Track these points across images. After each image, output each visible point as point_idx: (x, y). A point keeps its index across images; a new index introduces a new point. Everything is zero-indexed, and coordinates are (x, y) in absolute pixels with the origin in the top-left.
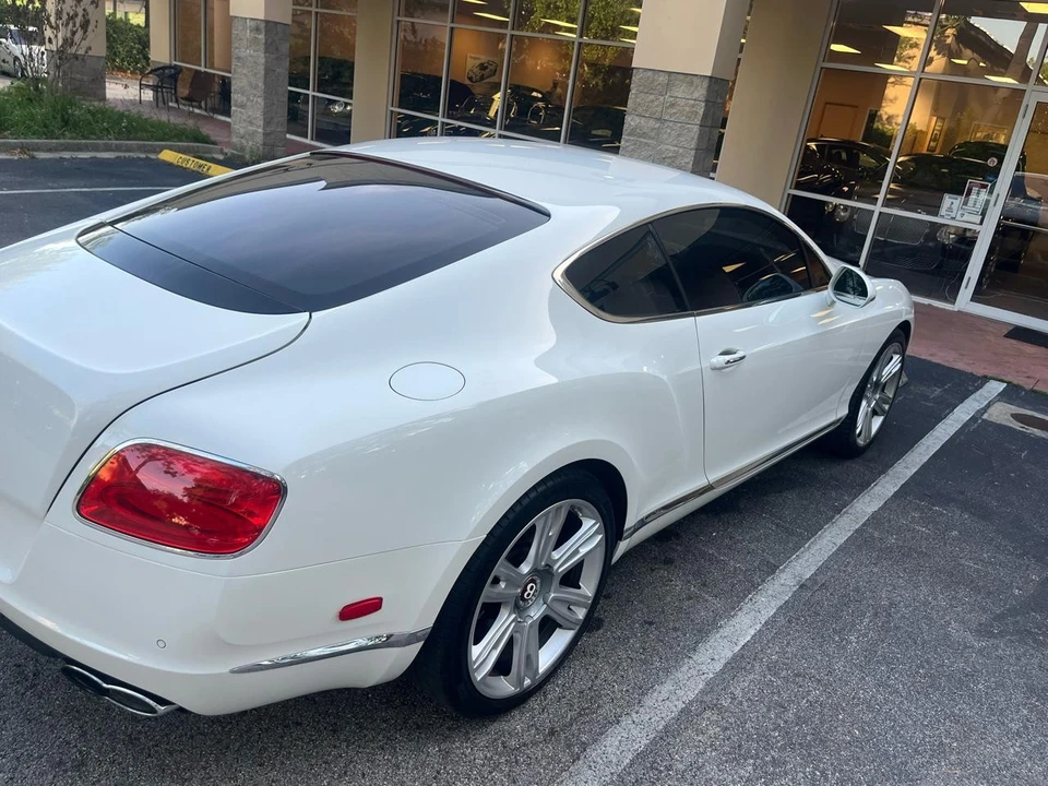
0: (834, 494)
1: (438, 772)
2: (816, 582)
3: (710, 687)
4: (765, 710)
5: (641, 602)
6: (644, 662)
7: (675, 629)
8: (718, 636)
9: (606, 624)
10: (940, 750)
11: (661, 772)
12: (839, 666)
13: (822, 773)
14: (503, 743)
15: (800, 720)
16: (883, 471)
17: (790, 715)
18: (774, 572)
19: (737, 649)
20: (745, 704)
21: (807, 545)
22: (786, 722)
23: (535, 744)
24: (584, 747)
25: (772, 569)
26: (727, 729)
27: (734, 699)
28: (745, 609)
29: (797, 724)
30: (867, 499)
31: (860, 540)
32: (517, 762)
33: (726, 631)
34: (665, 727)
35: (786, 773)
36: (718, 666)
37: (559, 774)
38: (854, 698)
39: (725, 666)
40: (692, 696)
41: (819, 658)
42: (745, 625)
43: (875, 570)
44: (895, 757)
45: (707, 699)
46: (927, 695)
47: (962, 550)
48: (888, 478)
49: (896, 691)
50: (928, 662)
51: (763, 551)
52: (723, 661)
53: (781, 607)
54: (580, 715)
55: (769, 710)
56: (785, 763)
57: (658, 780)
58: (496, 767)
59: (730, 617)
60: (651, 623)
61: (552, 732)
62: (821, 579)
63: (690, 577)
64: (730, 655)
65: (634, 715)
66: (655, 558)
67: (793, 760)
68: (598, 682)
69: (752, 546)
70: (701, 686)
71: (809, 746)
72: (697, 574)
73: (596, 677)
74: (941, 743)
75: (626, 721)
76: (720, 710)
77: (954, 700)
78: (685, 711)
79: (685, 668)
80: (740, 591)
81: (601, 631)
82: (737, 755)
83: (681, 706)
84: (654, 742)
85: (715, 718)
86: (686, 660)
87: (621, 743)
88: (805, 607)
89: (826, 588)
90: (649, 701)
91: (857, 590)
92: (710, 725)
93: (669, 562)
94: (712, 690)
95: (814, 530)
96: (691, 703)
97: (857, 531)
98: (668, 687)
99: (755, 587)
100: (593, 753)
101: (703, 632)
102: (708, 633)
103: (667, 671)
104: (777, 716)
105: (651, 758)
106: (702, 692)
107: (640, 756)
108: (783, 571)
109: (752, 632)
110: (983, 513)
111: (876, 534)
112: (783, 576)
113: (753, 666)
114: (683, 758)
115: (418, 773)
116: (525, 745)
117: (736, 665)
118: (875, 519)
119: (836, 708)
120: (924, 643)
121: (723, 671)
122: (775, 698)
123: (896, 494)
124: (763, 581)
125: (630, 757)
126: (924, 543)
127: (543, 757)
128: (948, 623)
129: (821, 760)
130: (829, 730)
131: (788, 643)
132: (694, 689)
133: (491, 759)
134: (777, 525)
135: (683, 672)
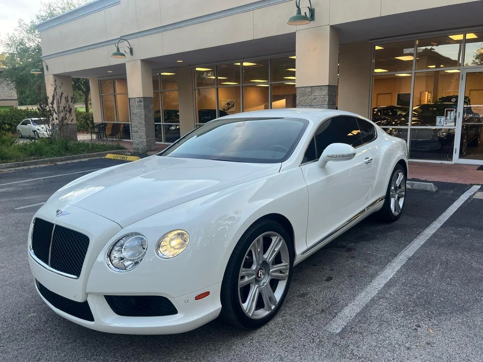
0: (415, 229)
1: (284, 325)
2: (415, 257)
3: (380, 292)
5: (346, 270)
6: (352, 287)
7: (362, 277)
8: (379, 277)
9: (334, 278)
10: (477, 301)
11: (368, 318)
12: (430, 281)
13: (431, 312)
14: (305, 315)
15: (418, 298)
16: (435, 219)
17: (415, 296)
18: (397, 256)
19: (388, 280)
20: (396, 296)
21: (408, 246)
22: (413, 299)
23: (318, 314)
24: (336, 313)
25: (395, 255)
26: (390, 303)
27: (390, 294)
28: (388, 268)
30: (429, 229)
31: (430, 242)
32: (312, 320)
33: (383, 275)
34: (366, 305)
35: (417, 313)
36: (382, 286)
37: (329, 322)
38: (439, 289)
40: (373, 295)
41: (422, 279)
42: (390, 272)
43: (438, 251)
44: (459, 305)
45: (380, 295)
46: (468, 285)
47: (473, 241)
48: (437, 222)
49: (455, 286)
50: (466, 275)
51: (390, 250)
52: (383, 284)
53: (402, 266)
54: (331, 305)
55: (405, 296)
56: (416, 311)
57: (367, 320)
58: (305, 322)
59: (382, 271)
60: (351, 276)
61: (323, 311)
62: (417, 256)
63: (363, 261)
64: (385, 282)
65: (353, 303)
66: (347, 257)
67: (419, 310)
68: (336, 295)
69: (386, 249)
70: (377, 292)
71: (424, 305)
72: (366, 260)
74: (476, 299)
75: (350, 305)
76: (386, 298)
78: (373, 300)
80: (384, 263)
82: (397, 310)
83: (370, 299)
84: (363, 309)
85: (384, 301)
86: (368, 285)
87: (350, 312)
88: (412, 264)
89: (419, 258)
90: (357, 298)
91: (432, 258)
92: (383, 303)
93: (353, 257)
94: (381, 293)
95: (410, 240)
96: (374, 297)
97: (428, 240)
98: (363, 294)
99: (390, 261)
100: (340, 315)
101: (373, 276)
102: (375, 277)
103: (362, 289)
104: (409, 298)
106: (378, 294)
107: (359, 314)
108: (400, 255)
109: (393, 274)
110: (479, 228)
111: (436, 240)
112: (401, 257)
113: (396, 285)
114: (375, 313)
116: (313, 315)
117: (389, 285)
118: (435, 235)
119: (432, 293)
120: (463, 270)
121: (384, 287)
122: (407, 293)
123: (442, 227)
124: (393, 259)
125: (355, 314)
126: (457, 240)
127: (322, 318)
128: (472, 263)
129: (430, 308)
130: (431, 300)
131: (408, 276)
132: (374, 293)
133: (302, 320)
134: (394, 242)
135: (368, 289)
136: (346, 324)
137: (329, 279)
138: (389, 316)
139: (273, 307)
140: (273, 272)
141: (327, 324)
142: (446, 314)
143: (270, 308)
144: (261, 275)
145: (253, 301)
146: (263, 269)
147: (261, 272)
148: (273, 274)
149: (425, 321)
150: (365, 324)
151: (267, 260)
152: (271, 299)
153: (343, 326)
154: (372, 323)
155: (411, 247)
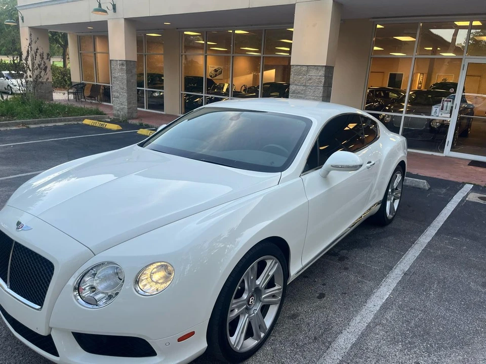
0: (409, 236)
1: (273, 357)
2: (411, 272)
3: (376, 317)
4: (401, 323)
5: (339, 285)
6: (346, 309)
7: (356, 295)
8: (374, 296)
9: (326, 296)
10: (477, 333)
11: (364, 350)
12: (428, 304)
13: (431, 345)
14: (296, 344)
15: (416, 326)
16: (429, 225)
17: (412, 324)
18: (392, 269)
19: (384, 301)
20: (393, 322)
21: (403, 258)
22: (411, 327)
23: (310, 343)
24: (330, 343)
25: (390, 268)
26: (387, 332)
27: (387, 320)
28: (383, 285)
29: (416, 328)
30: (424, 237)
31: (426, 253)
32: (304, 350)
33: (378, 294)
34: (362, 333)
35: (416, 346)
36: (378, 308)
37: (323, 354)
38: (437, 316)
39: (380, 307)
40: (369, 320)
41: (419, 301)
42: (385, 291)
43: (434, 265)
44: (459, 337)
45: (377, 321)
46: (467, 312)
47: (469, 254)
48: (431, 228)
49: (454, 312)
50: (464, 299)
51: (385, 261)
52: (379, 306)
53: (398, 283)
54: (325, 331)
55: (403, 323)
56: (414, 343)
57: (364, 353)
58: (296, 353)
59: (377, 289)
60: (345, 293)
61: (315, 338)
62: (413, 271)
63: (357, 274)
64: (381, 303)
65: (348, 330)
66: (340, 268)
67: (418, 341)
68: (329, 318)
69: (380, 260)
70: (372, 316)
71: (423, 335)
72: (360, 273)
73: (328, 316)
74: (477, 330)
75: (345, 332)
76: (383, 325)
77: (478, 313)
78: (368, 326)
79: (364, 310)
80: (379, 278)
81: (325, 298)
82: (394, 341)
83: (366, 325)
84: (358, 339)
85: (380, 328)
86: (364, 307)
87: (345, 341)
88: (408, 282)
89: (415, 274)
90: (352, 324)
91: (429, 273)
92: (380, 332)
93: (346, 269)
94: (377, 318)
95: (405, 250)
96: (370, 323)
97: (423, 250)
98: (358, 318)
99: (385, 276)
100: (334, 345)
101: (368, 295)
102: (370, 295)
103: (357, 312)
104: (407, 325)
105: (359, 346)
106: (373, 318)
107: (354, 345)
108: (395, 268)
109: (389, 294)
110: (474, 238)
111: (432, 251)
112: (396, 270)
113: (392, 307)
114: (372, 344)
115: (265, 357)
116: (305, 344)
117: (385, 307)
118: (430, 245)
119: (431, 321)
120: (461, 292)
121: (380, 310)
122: (405, 318)
123: (436, 234)
124: (388, 273)
125: (350, 345)
126: (453, 253)
127: (315, 348)
128: (470, 283)
129: (429, 340)
130: (430, 329)
131: (405, 297)
132: (370, 318)
133: (293, 350)
134: (388, 251)
135: (363, 312)
136: (340, 358)
137: (322, 296)
138: (386, 349)
139: (262, 335)
140: (265, 298)
141: (320, 357)
142: (446, 348)
143: (259, 336)
144: (252, 302)
145: (242, 332)
146: (255, 295)
147: (252, 299)
148: (265, 300)
149: (425, 356)
150: (361, 358)
151: (260, 286)
152: (261, 327)
153: (338, 361)
154: (369, 358)
155: (406, 259)
